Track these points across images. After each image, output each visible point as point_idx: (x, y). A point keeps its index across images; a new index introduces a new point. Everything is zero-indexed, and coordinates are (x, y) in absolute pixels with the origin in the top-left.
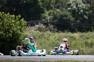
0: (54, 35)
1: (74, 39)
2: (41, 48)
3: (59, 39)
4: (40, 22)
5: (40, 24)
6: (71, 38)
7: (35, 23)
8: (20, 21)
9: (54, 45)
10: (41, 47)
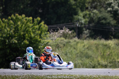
0: (83, 43)
1: (108, 47)
2: (65, 59)
3: (89, 48)
4: (66, 27)
5: (65, 29)
6: (104, 47)
7: (58, 28)
8: (39, 25)
9: (83, 55)
10: (66, 57)
